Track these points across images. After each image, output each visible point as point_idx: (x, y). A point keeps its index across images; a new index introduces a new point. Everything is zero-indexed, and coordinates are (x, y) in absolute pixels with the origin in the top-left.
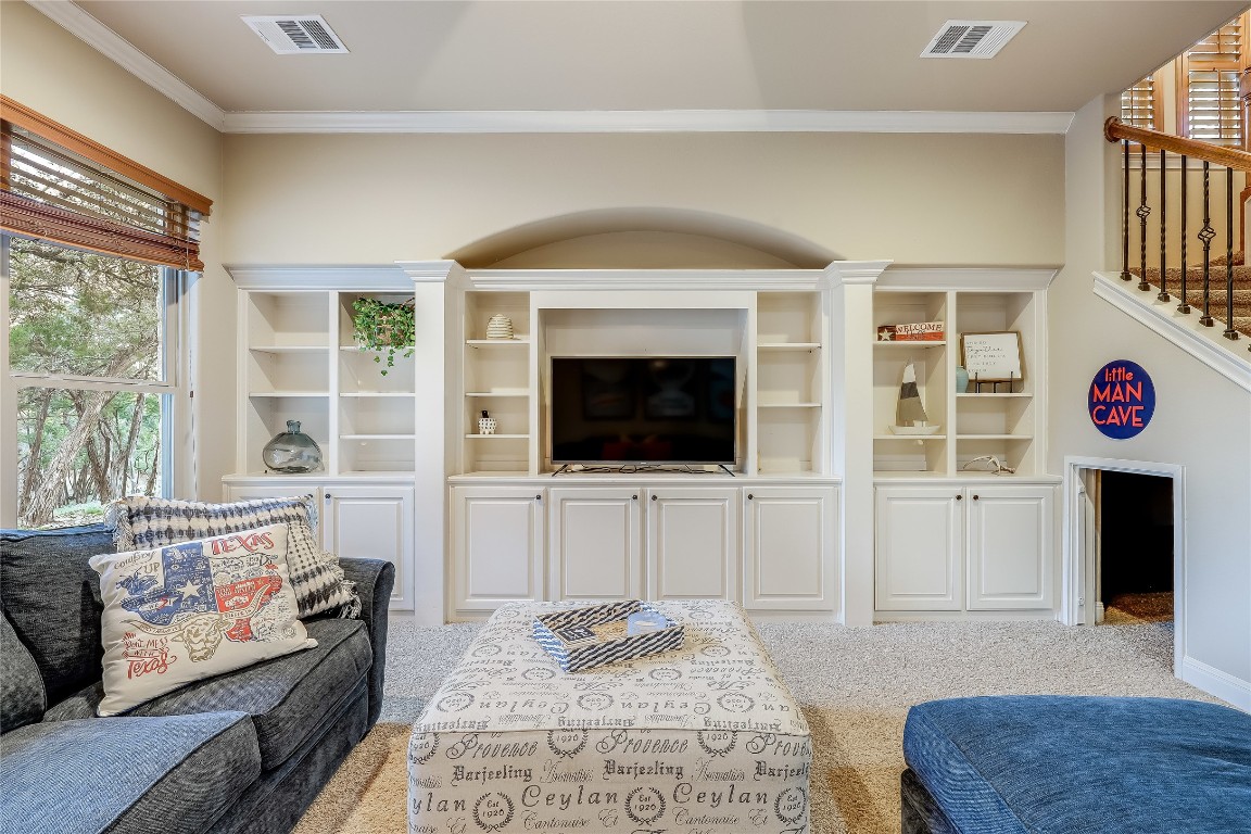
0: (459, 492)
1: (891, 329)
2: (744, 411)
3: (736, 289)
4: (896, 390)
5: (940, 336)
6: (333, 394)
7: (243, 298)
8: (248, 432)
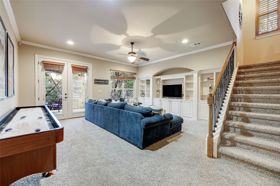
0: (154, 99)
1: (209, 78)
2: (183, 91)
3: (182, 76)
4: (209, 88)
5: (213, 79)
6: (145, 90)
7: (139, 81)
8: (140, 93)
